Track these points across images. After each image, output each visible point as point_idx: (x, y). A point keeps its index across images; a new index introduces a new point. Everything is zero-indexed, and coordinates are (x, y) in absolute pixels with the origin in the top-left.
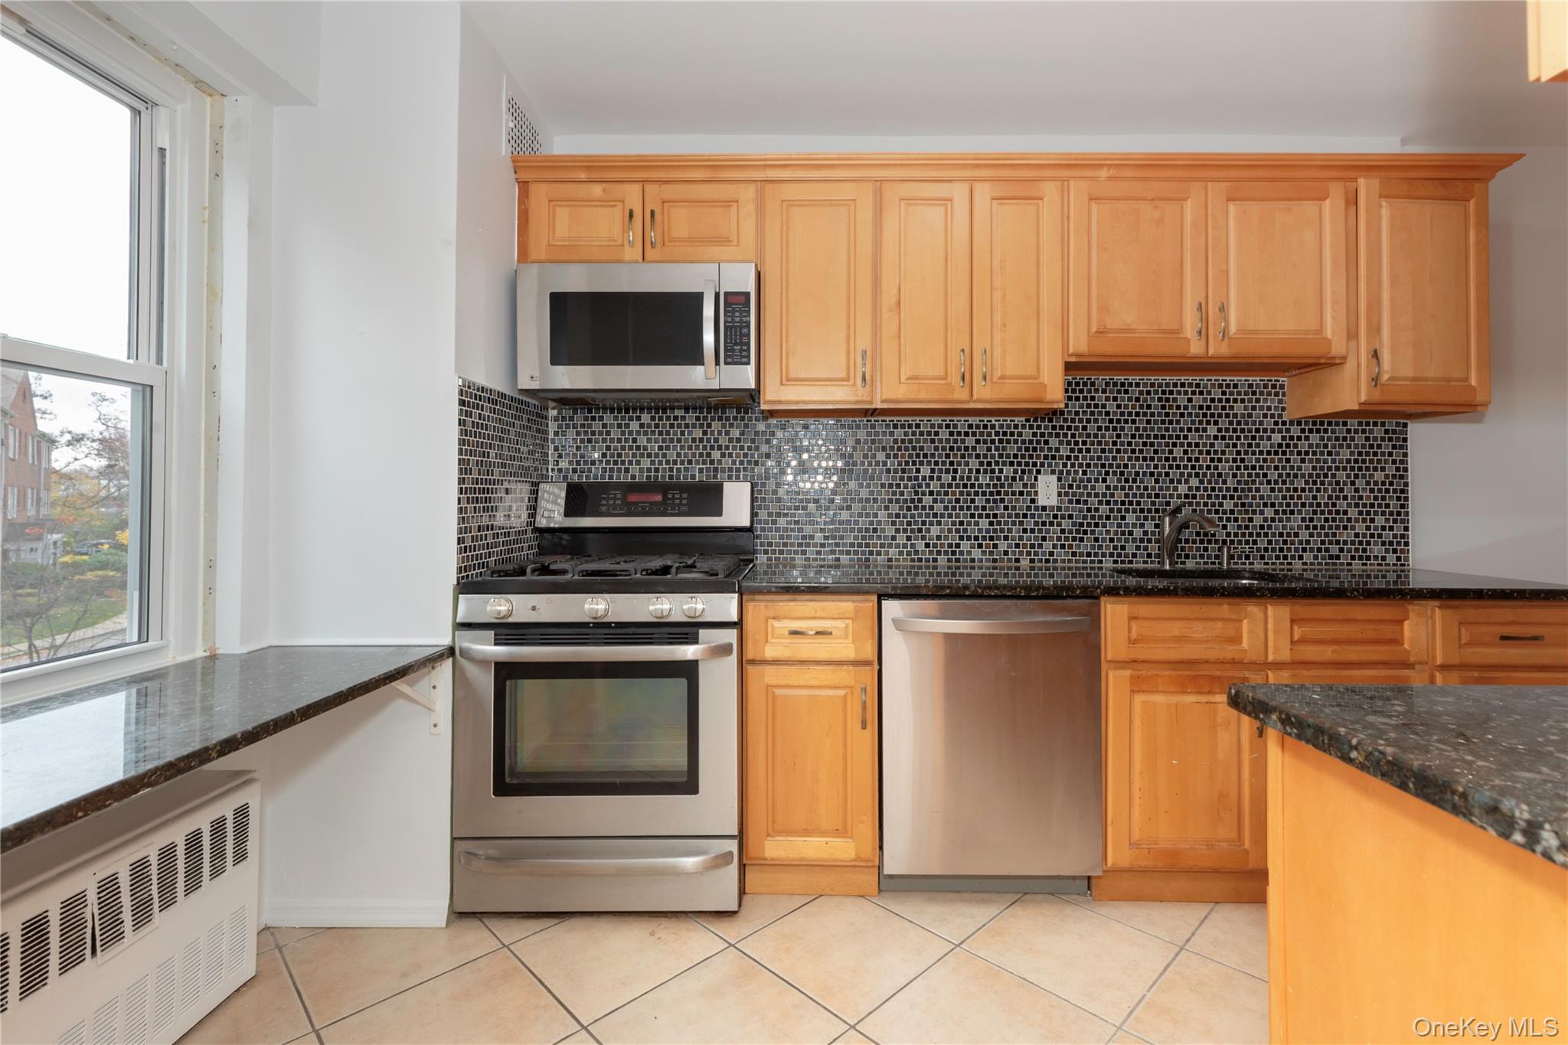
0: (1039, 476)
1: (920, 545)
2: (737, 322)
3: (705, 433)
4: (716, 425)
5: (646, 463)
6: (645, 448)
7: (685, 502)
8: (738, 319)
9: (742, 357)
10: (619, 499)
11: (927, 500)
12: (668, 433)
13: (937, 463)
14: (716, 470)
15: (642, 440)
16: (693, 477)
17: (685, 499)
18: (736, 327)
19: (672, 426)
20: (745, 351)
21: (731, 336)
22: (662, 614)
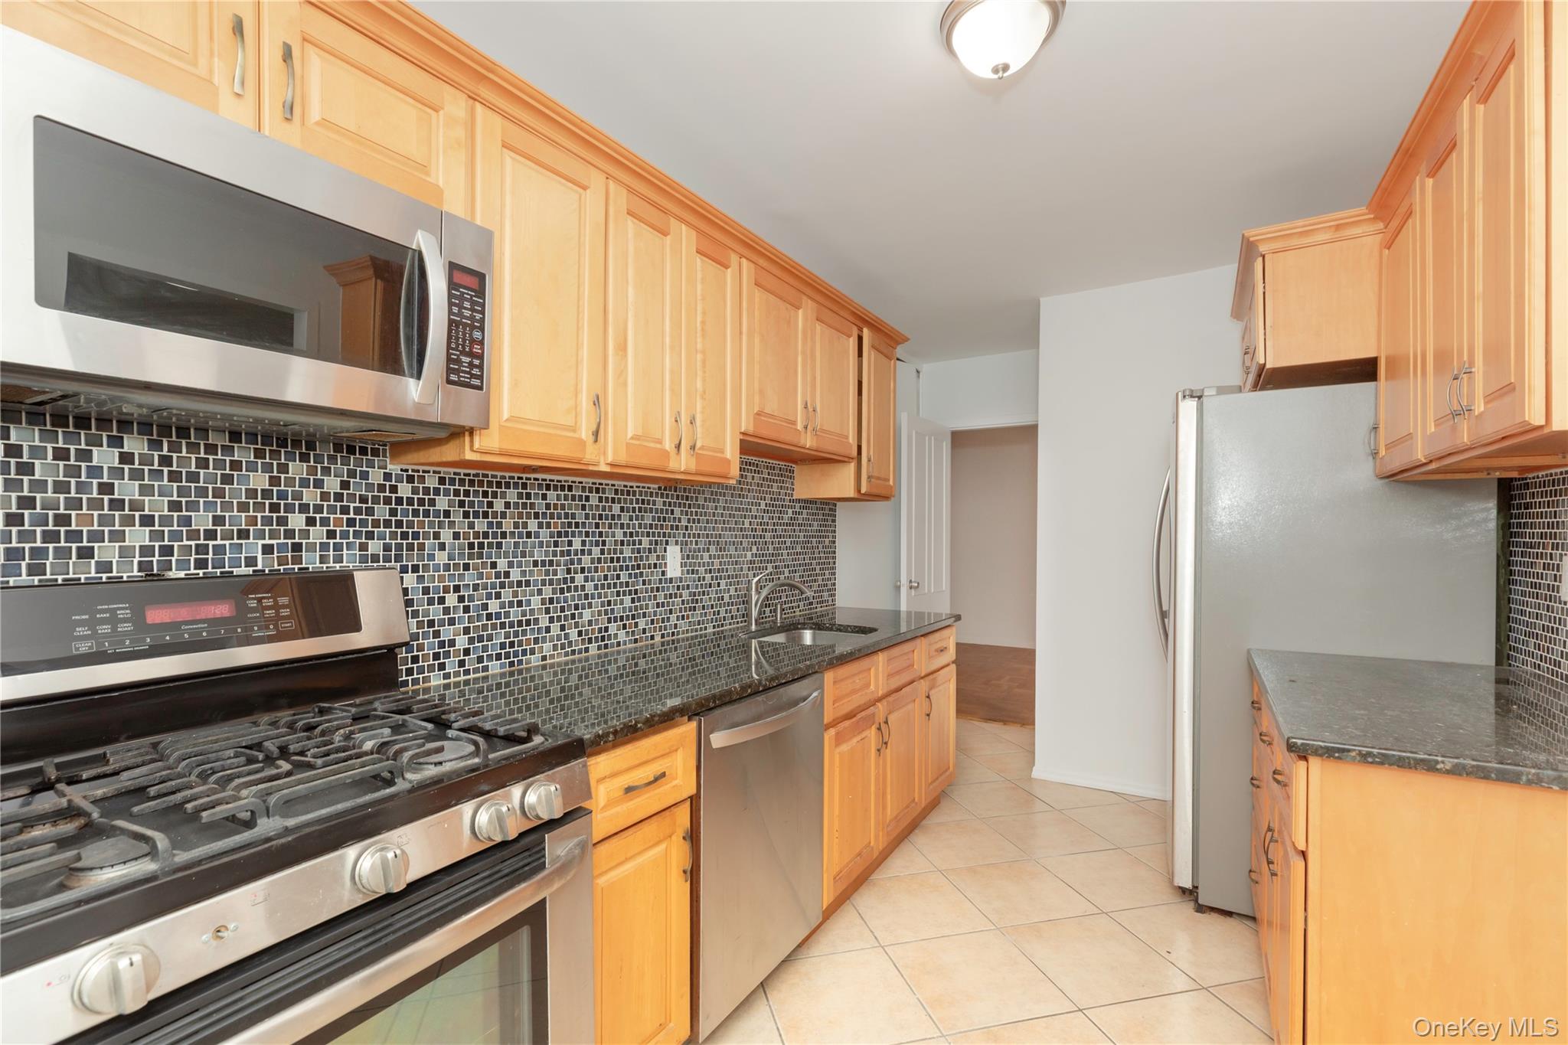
0: (668, 547)
1: (573, 633)
2: (466, 318)
3: (274, 481)
4: (297, 469)
5: (138, 536)
6: (136, 506)
7: (285, 612)
8: (467, 313)
9: (473, 376)
10: (125, 620)
11: (579, 578)
12: (193, 477)
13: (587, 535)
14: (297, 548)
15: (127, 489)
16: (251, 561)
17: (284, 607)
18: (465, 325)
19: (203, 464)
20: (476, 366)
21: (457, 339)
22: (502, 829)
